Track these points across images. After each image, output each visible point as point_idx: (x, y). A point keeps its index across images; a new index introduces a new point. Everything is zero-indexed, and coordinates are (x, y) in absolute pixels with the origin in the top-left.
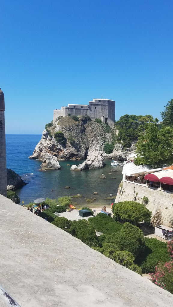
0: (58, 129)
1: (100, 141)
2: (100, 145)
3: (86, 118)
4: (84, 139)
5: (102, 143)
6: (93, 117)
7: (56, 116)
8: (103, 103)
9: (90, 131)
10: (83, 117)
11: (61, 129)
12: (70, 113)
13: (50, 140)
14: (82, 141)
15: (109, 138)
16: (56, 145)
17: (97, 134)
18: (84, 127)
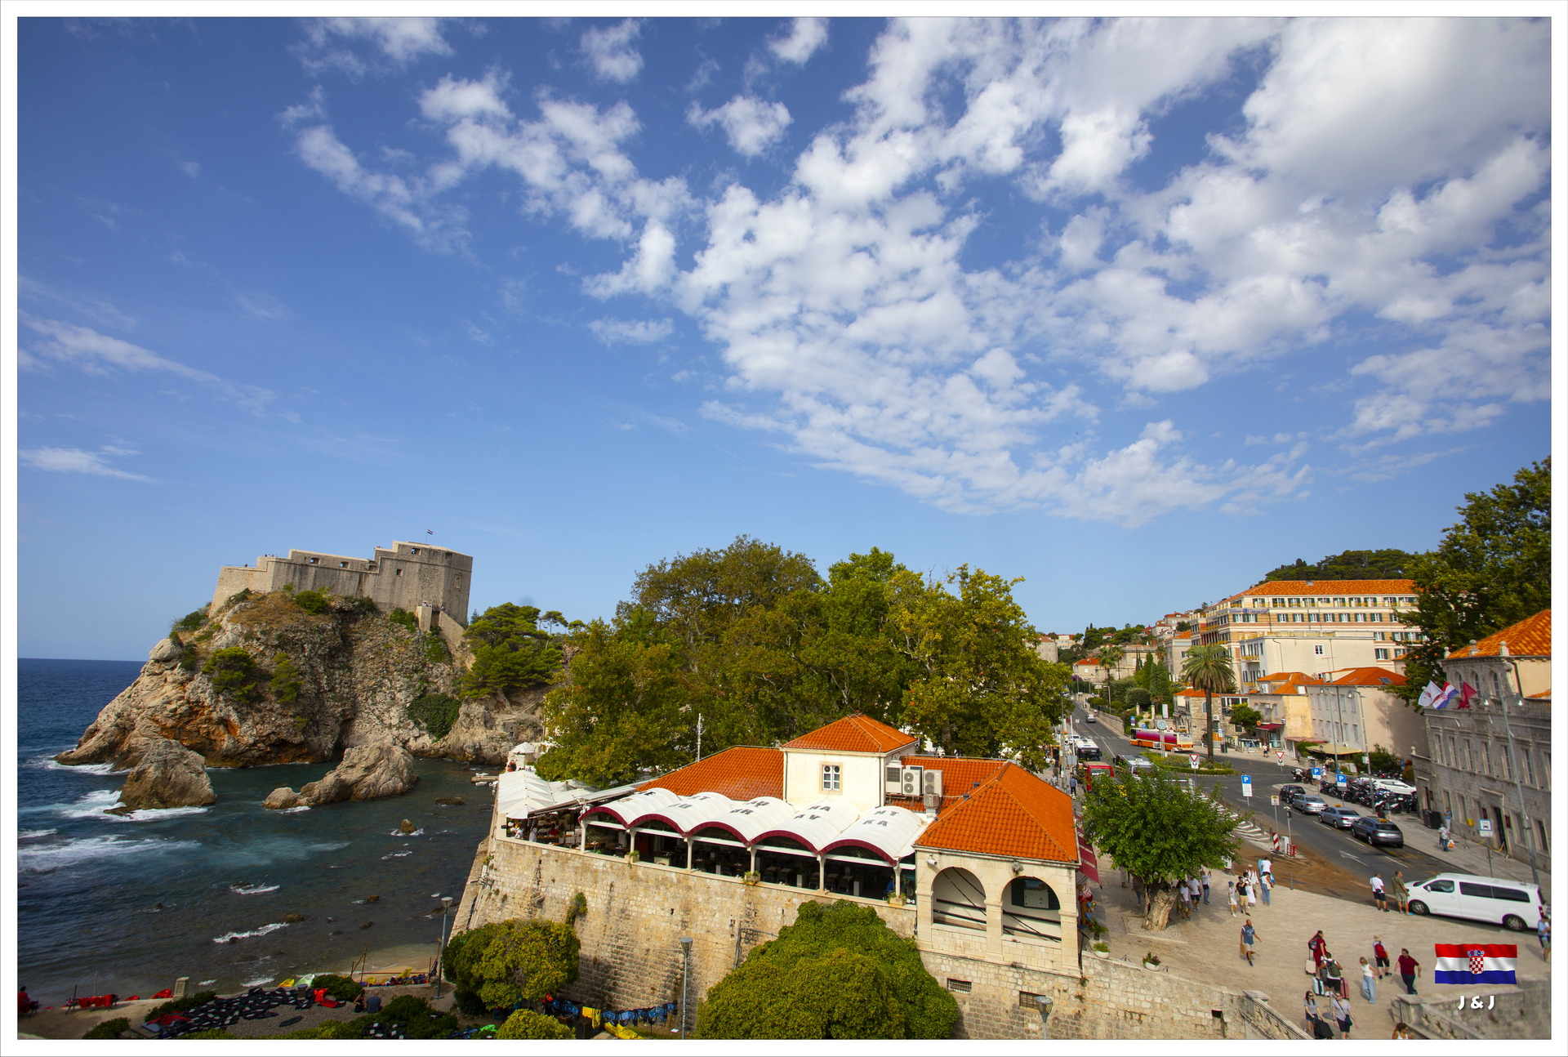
0: (227, 637)
1: (403, 692)
2: (404, 706)
3: (357, 603)
4: (338, 681)
5: (411, 698)
6: (385, 604)
7: (227, 589)
8: (430, 557)
9: (369, 654)
10: (346, 598)
11: (241, 639)
12: (290, 580)
13: (182, 684)
14: (330, 691)
15: (441, 681)
16: (206, 704)
17: (394, 664)
18: (344, 637)
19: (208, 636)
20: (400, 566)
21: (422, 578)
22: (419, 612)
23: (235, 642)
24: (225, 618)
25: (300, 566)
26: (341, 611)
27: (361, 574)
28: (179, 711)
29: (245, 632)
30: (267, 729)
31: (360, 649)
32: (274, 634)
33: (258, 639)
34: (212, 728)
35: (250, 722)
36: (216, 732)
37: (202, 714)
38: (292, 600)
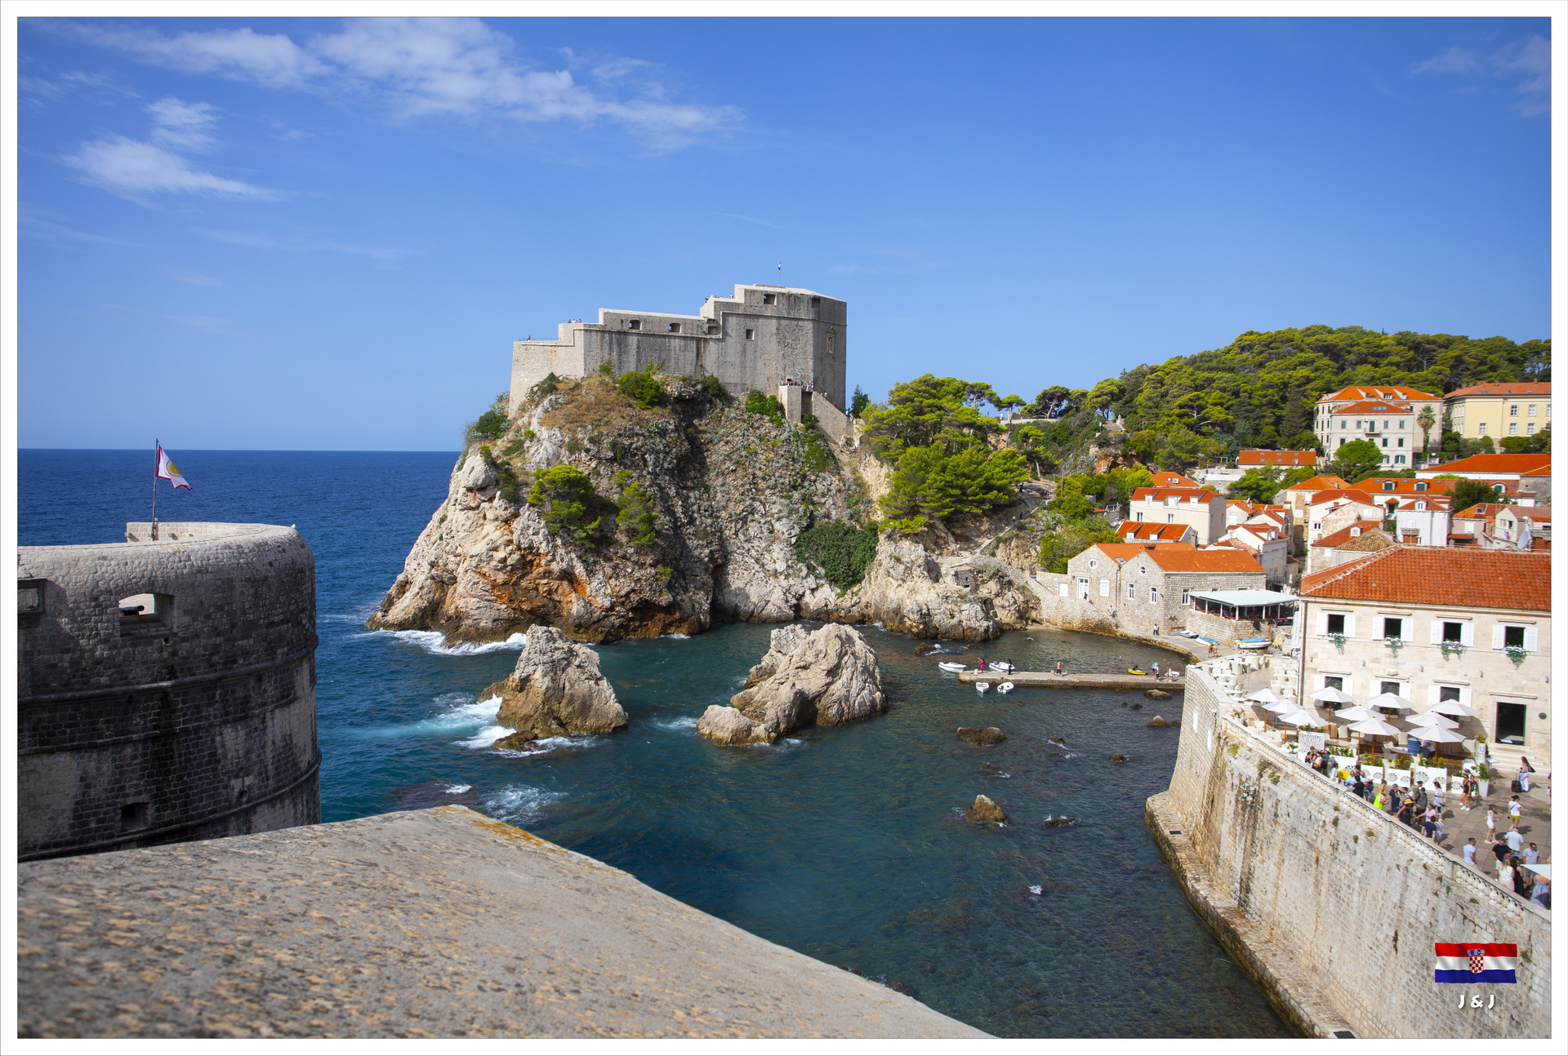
0: (544, 449)
1: (784, 520)
2: (788, 541)
3: (699, 387)
4: (695, 507)
5: (797, 531)
6: (736, 385)
7: (526, 376)
8: (790, 308)
9: (728, 464)
10: (684, 380)
11: (564, 452)
12: (607, 357)
13: (507, 522)
14: (689, 523)
15: (831, 501)
16: (541, 551)
17: (764, 479)
18: (692, 440)
19: (517, 447)
20: (751, 324)
21: (782, 341)
22: (784, 394)
23: (557, 456)
24: (535, 421)
25: (617, 334)
26: (680, 399)
27: (698, 340)
28: (509, 562)
29: (567, 440)
30: (624, 585)
31: (714, 457)
32: (606, 442)
33: (587, 451)
34: (555, 584)
35: (600, 576)
36: (560, 591)
37: (539, 565)
38: (615, 388)
